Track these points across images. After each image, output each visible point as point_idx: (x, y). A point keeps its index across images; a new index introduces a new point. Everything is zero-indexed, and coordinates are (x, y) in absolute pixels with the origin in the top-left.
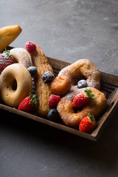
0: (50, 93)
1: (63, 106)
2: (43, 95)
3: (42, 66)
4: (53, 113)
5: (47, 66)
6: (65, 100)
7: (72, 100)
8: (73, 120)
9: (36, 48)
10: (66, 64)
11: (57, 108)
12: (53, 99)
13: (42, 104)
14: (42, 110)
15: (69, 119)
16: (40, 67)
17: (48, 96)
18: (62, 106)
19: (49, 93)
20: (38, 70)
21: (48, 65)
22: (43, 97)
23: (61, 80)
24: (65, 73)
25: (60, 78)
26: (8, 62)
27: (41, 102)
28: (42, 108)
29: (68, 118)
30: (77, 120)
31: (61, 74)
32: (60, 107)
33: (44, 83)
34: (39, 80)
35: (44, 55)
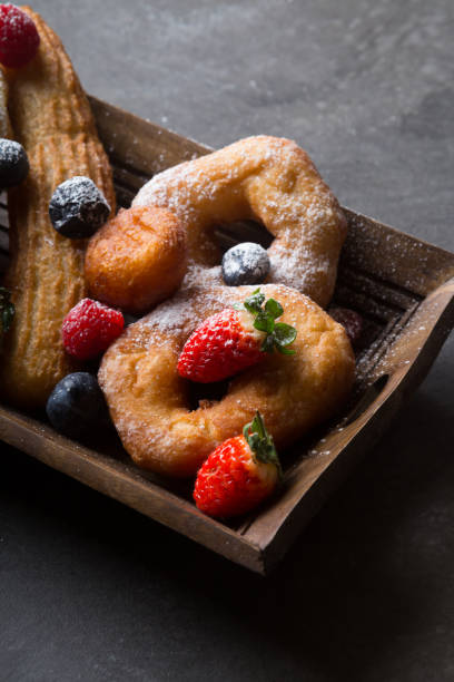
0: (77, 288)
1: (133, 365)
2: (40, 293)
3: (56, 143)
4: (76, 392)
5: (81, 148)
6: (147, 333)
7: (180, 341)
8: (167, 442)
10: (184, 151)
11: (101, 370)
12: (84, 325)
13: (28, 340)
14: (23, 369)
15: (153, 435)
16: (47, 150)
17: (66, 306)
18: (126, 367)
19: (72, 286)
20: (34, 162)
21: (91, 144)
22: (38, 304)
23: (138, 228)
24: (169, 194)
25: (137, 220)
27: (23, 329)
28: (28, 359)
29: (148, 432)
30: (189, 447)
31: (146, 198)
32: (113, 368)
33: (54, 234)
34: (31, 212)
35: (76, 88)
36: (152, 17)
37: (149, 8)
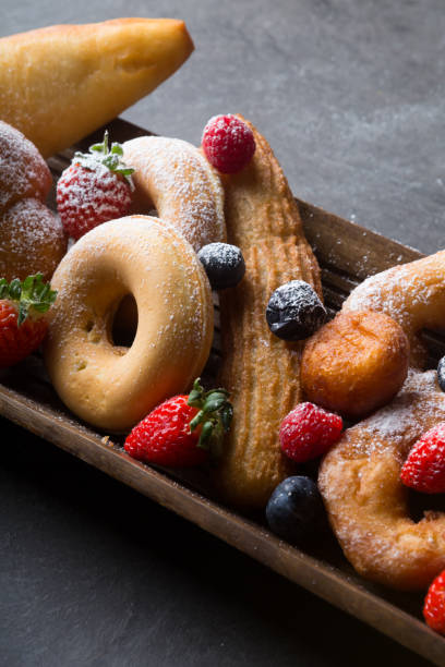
0: (293, 390)
1: (356, 472)
2: (256, 394)
3: (270, 245)
4: (297, 496)
5: (294, 251)
6: (367, 439)
7: (403, 450)
8: (395, 554)
9: (253, 149)
10: (390, 255)
11: (321, 474)
12: (306, 428)
13: (246, 441)
14: (242, 471)
15: (379, 547)
16: (260, 252)
17: (282, 408)
18: (349, 473)
19: (288, 388)
20: (250, 263)
21: (302, 246)
22: (256, 405)
23: (357, 333)
24: (383, 298)
25: (356, 325)
26: (106, 201)
27: (241, 430)
28: (247, 461)
29: (373, 543)
30: (418, 561)
31: (360, 301)
32: (334, 475)
33: (268, 336)
34: (246, 313)
35: (287, 192)
36: (335, 116)
37: (332, 108)
